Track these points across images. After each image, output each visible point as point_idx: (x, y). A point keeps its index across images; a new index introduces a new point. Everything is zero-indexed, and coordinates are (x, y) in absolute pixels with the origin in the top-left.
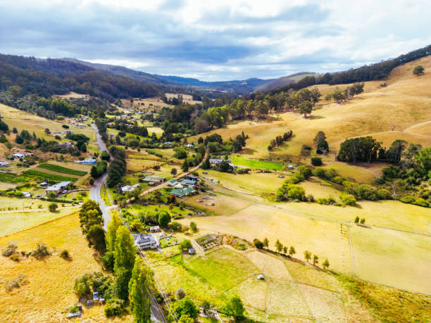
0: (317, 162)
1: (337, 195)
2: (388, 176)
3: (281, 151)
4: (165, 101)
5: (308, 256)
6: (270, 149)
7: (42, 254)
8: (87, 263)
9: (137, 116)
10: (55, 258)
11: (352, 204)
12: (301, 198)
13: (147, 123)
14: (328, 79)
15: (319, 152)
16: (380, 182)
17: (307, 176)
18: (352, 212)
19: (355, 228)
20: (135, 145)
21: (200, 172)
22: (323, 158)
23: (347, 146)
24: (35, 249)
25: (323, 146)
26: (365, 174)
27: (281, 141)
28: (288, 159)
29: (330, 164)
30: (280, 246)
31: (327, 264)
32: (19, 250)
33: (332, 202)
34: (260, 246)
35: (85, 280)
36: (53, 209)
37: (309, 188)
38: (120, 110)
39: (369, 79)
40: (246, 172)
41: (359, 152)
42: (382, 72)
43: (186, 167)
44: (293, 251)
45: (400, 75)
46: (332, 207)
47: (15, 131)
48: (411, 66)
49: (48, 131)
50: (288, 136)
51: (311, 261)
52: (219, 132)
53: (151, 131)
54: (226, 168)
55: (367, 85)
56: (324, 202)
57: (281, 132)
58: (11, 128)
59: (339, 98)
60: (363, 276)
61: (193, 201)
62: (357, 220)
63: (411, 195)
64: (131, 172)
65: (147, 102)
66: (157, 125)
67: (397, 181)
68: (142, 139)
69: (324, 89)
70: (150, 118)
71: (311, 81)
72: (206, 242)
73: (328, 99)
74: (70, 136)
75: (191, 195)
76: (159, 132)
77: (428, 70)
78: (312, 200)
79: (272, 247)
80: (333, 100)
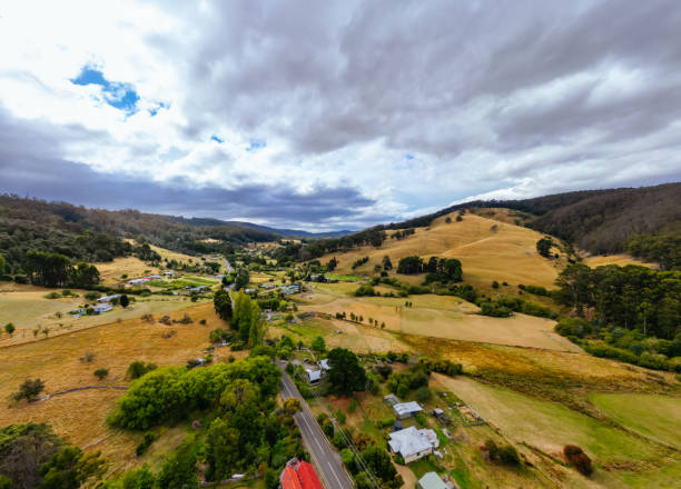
0: (384, 274)
1: (395, 292)
2: (429, 280)
3: (360, 269)
4: (280, 243)
5: (371, 321)
6: (354, 268)
7: (186, 321)
8: (216, 323)
9: (259, 253)
10: (196, 324)
11: (404, 296)
12: (372, 294)
13: (266, 257)
14: (392, 226)
15: (386, 269)
16: (424, 284)
17: (377, 282)
18: (403, 301)
19: (406, 309)
20: (256, 269)
21: (303, 283)
22: (389, 272)
23: (403, 263)
24: (183, 317)
25: (388, 264)
26: (415, 280)
27: (360, 263)
28: (366, 274)
29: (392, 275)
30: (352, 316)
31: (383, 326)
32: (171, 319)
33: (392, 296)
34: (340, 317)
35: (217, 331)
36: (194, 300)
37: (377, 289)
38: (246, 249)
39: (418, 226)
40: (336, 281)
41: (411, 265)
42: (425, 222)
43: (293, 280)
44: (361, 319)
45: (438, 223)
46: (392, 299)
47: (166, 260)
48: (444, 218)
49: (190, 261)
50: (366, 260)
51: (374, 324)
52: (318, 259)
53: (268, 262)
54: (321, 280)
55: (417, 230)
56: (386, 296)
57: (361, 257)
58: (163, 258)
59: (398, 236)
60: (406, 332)
61: (297, 297)
62: (407, 304)
63: (443, 290)
64: (252, 283)
65: (267, 245)
66: (273, 258)
67: (435, 283)
68: (262, 267)
69: (388, 232)
70: (268, 254)
71: (381, 228)
72: (302, 317)
73: (392, 237)
74: (207, 264)
75: (296, 293)
76: (275, 262)
77: (454, 219)
78: (379, 295)
79: (349, 318)
80: (395, 238)
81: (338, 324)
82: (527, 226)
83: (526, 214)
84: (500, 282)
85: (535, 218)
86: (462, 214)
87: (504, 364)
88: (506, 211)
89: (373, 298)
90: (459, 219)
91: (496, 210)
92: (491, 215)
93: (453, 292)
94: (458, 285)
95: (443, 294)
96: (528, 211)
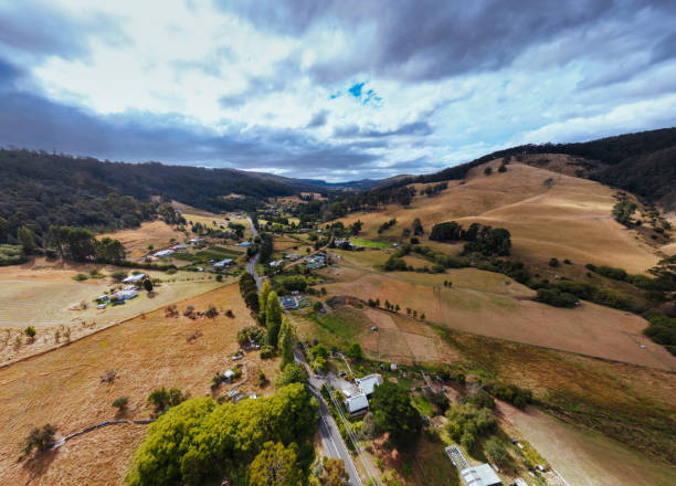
0: (415, 241)
1: (430, 265)
2: (468, 250)
3: (388, 233)
4: (301, 198)
5: (409, 311)
6: (380, 232)
7: (212, 313)
8: (245, 319)
9: (280, 210)
10: (222, 316)
11: (441, 271)
12: (403, 268)
13: (288, 215)
14: (422, 179)
15: (416, 234)
16: (463, 254)
17: (407, 252)
18: (440, 278)
19: (444, 289)
20: (279, 231)
21: (328, 250)
22: (419, 238)
23: (437, 229)
24: (207, 310)
25: (418, 228)
26: (450, 249)
27: (386, 226)
28: (393, 239)
29: (424, 243)
30: (387, 304)
31: (423, 317)
32: (195, 311)
33: (426, 270)
34: (373, 305)
35: (244, 332)
36: (219, 279)
37: (410, 260)
38: (268, 205)
39: (451, 179)
40: (362, 249)
41: (447, 233)
43: (317, 247)
44: (398, 308)
45: (474, 175)
46: (426, 274)
47: (191, 223)
48: (482, 168)
49: (214, 223)
50: (393, 223)
51: (412, 315)
52: (340, 220)
53: (291, 221)
54: (346, 247)
55: (451, 183)
56: (419, 271)
57: (388, 219)
58: (188, 221)
59: (430, 193)
60: (451, 326)
61: (324, 272)
62: (446, 283)
63: (486, 263)
64: (277, 251)
65: (287, 200)
66: (295, 216)
67: (474, 254)
68: (284, 227)
69: (419, 186)
70: (289, 211)
71: (409, 180)
72: (331, 302)
73: (422, 193)
74: (231, 226)
75: (321, 268)
76: (297, 222)
77: (495, 170)
78: (411, 269)
79: (382, 305)
80: (425, 195)
81: (371, 314)
82: (591, 178)
83: (592, 162)
84: (561, 259)
85: (603, 167)
86: (507, 162)
87: (584, 387)
88: (564, 157)
89: (404, 274)
90: (502, 170)
91: (550, 156)
92: (543, 163)
93: (497, 268)
94: (504, 259)
95: (485, 269)
96: (595, 158)
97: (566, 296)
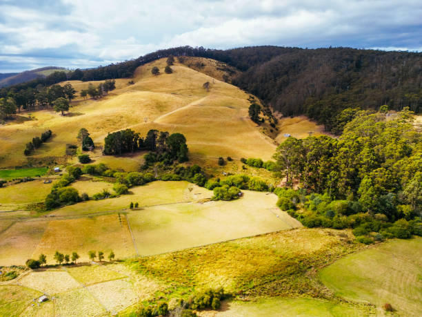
0: (85, 160)
1: (110, 187)
2: (150, 161)
5: (93, 256)
6: (27, 153)
11: (125, 192)
12: (75, 199)
14: (79, 75)
15: (85, 149)
16: (145, 168)
17: (77, 175)
18: (125, 200)
19: (131, 213)
22: (90, 154)
23: (111, 140)
25: (87, 142)
27: (39, 143)
29: (98, 159)
31: (112, 256)
33: (106, 195)
37: (81, 187)
39: (118, 77)
41: (122, 144)
42: (128, 71)
44: (76, 257)
45: (143, 74)
46: (108, 201)
50: (47, 137)
51: (97, 259)
55: (118, 82)
56: (98, 197)
62: (132, 206)
67: (157, 164)
69: (77, 85)
71: (61, 76)
77: (162, 70)
78: (87, 198)
79: (51, 261)
80: (88, 96)
83: (231, 68)
84: (225, 158)
86: (171, 63)
88: (214, 62)
89: (78, 206)
90: (169, 71)
91: (204, 60)
92: (200, 67)
93: (181, 176)
94: (184, 165)
95: (169, 179)
97: (232, 190)
